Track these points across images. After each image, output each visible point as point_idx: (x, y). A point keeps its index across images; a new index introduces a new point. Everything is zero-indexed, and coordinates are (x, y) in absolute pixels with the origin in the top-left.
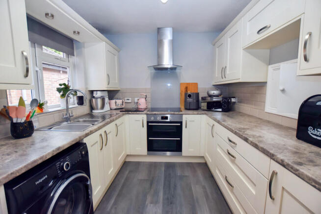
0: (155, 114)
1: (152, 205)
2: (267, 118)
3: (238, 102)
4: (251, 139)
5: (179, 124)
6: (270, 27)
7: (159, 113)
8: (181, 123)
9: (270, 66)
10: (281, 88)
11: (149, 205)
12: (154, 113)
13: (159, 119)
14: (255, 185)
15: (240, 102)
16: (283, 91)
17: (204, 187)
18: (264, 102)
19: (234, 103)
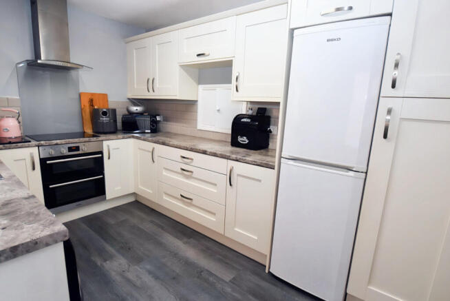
0: (57, 144)
1: (108, 262)
2: (200, 135)
3: (164, 120)
4: (209, 150)
5: (100, 155)
6: (209, 55)
7: (63, 141)
8: (101, 153)
9: (200, 86)
10: (218, 109)
11: (104, 264)
12: (55, 142)
13: (65, 151)
14: (216, 185)
15: (166, 119)
16: (218, 111)
17: (152, 222)
18: (196, 120)
19: (159, 121)
